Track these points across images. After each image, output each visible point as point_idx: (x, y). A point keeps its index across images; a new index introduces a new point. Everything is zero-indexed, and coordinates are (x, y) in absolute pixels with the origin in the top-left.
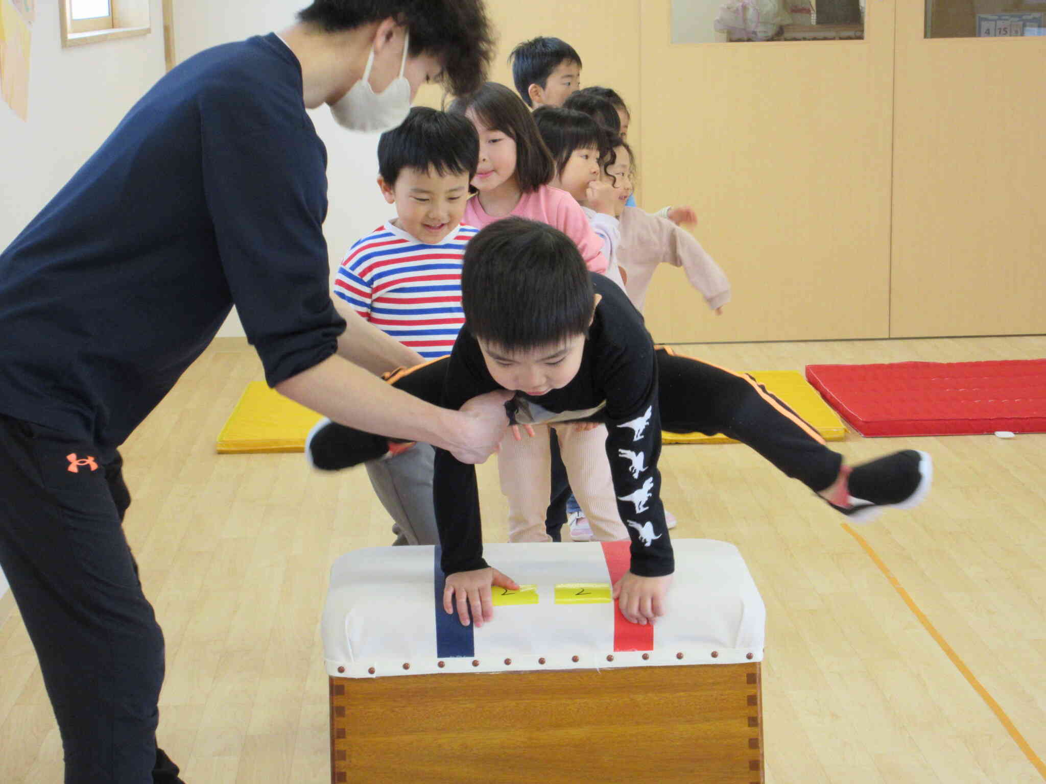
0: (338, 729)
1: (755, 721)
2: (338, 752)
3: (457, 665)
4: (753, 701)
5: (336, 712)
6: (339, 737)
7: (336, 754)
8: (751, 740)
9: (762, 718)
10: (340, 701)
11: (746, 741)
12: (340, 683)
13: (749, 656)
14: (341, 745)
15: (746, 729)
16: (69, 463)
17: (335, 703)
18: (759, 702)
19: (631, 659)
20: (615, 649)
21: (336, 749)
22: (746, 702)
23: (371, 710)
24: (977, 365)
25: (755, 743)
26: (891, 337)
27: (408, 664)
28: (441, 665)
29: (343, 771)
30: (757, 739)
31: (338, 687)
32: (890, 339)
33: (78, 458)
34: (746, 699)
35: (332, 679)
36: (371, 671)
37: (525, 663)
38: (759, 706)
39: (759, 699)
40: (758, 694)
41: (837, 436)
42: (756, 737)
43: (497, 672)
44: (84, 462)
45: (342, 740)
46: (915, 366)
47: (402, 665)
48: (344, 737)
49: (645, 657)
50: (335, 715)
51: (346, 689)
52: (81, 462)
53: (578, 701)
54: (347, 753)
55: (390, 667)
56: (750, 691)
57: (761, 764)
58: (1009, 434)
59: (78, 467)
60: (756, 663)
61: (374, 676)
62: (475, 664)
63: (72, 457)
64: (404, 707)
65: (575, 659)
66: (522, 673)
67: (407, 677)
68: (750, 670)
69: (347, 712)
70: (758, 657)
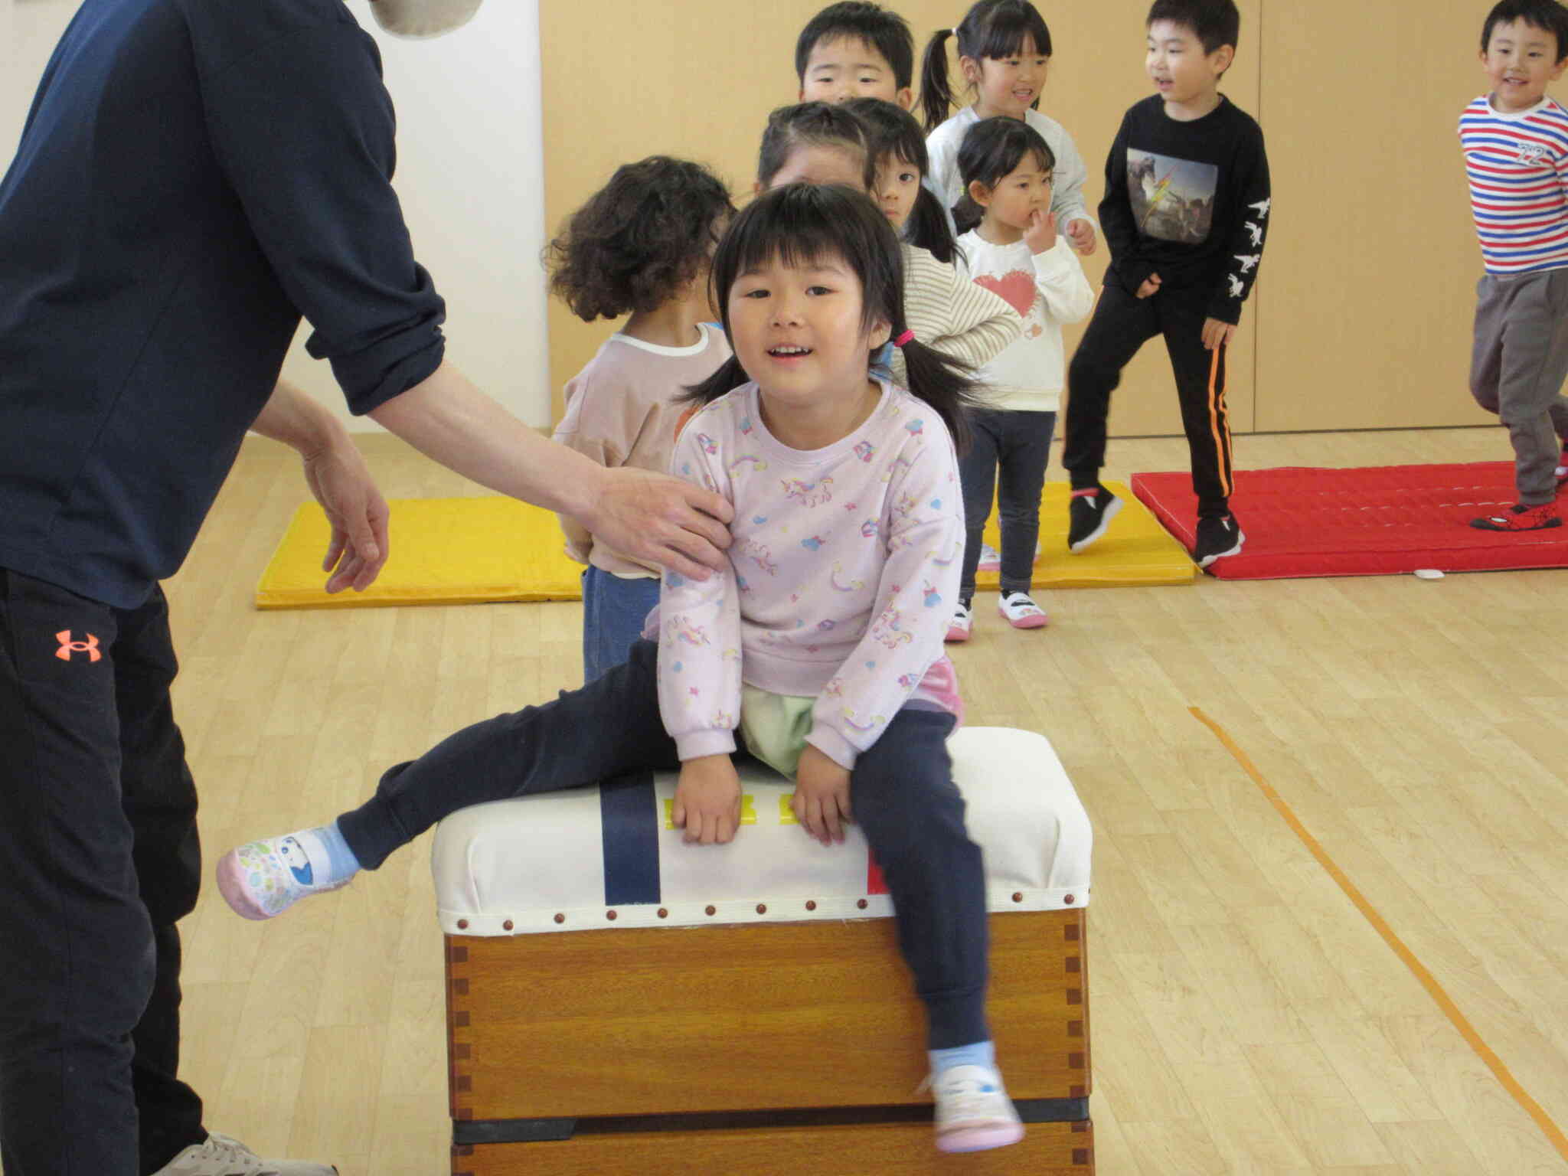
0: (458, 1013)
1: (1077, 996)
2: (460, 1046)
3: (635, 916)
4: (1075, 965)
5: (456, 987)
6: (459, 1025)
7: (455, 1048)
8: (1070, 1024)
9: (1087, 989)
10: (462, 970)
11: (1064, 1027)
12: (460, 944)
13: (1068, 899)
14: (464, 1037)
15: (1064, 1008)
16: (59, 645)
17: (454, 976)
18: (1082, 966)
20: (870, 891)
21: (456, 1041)
22: (1064, 966)
23: (507, 984)
24: (1387, 471)
25: (1077, 1028)
26: (1257, 431)
27: (561, 915)
28: (611, 916)
29: (467, 1073)
30: (1079, 1022)
31: (458, 950)
32: (1254, 434)
33: (73, 639)
34: (1064, 962)
35: (448, 938)
36: (508, 926)
37: (735, 912)
38: (1083, 972)
39: (1082, 961)
40: (1082, 956)
41: (1181, 577)
42: (1080, 1019)
43: (693, 926)
44: (83, 647)
45: (466, 1029)
46: (1294, 473)
47: (553, 917)
48: (467, 1024)
50: (454, 991)
51: (470, 952)
52: (77, 646)
53: (815, 967)
54: (472, 1048)
55: (535, 920)
56: (1071, 951)
57: (1086, 1059)
58: (1437, 574)
59: (71, 651)
60: (1078, 909)
61: (511, 933)
62: (662, 914)
63: (64, 636)
64: (556, 978)
65: (811, 906)
66: (732, 927)
67: (561, 934)
68: (1070, 921)
69: (471, 987)
70: (1082, 901)
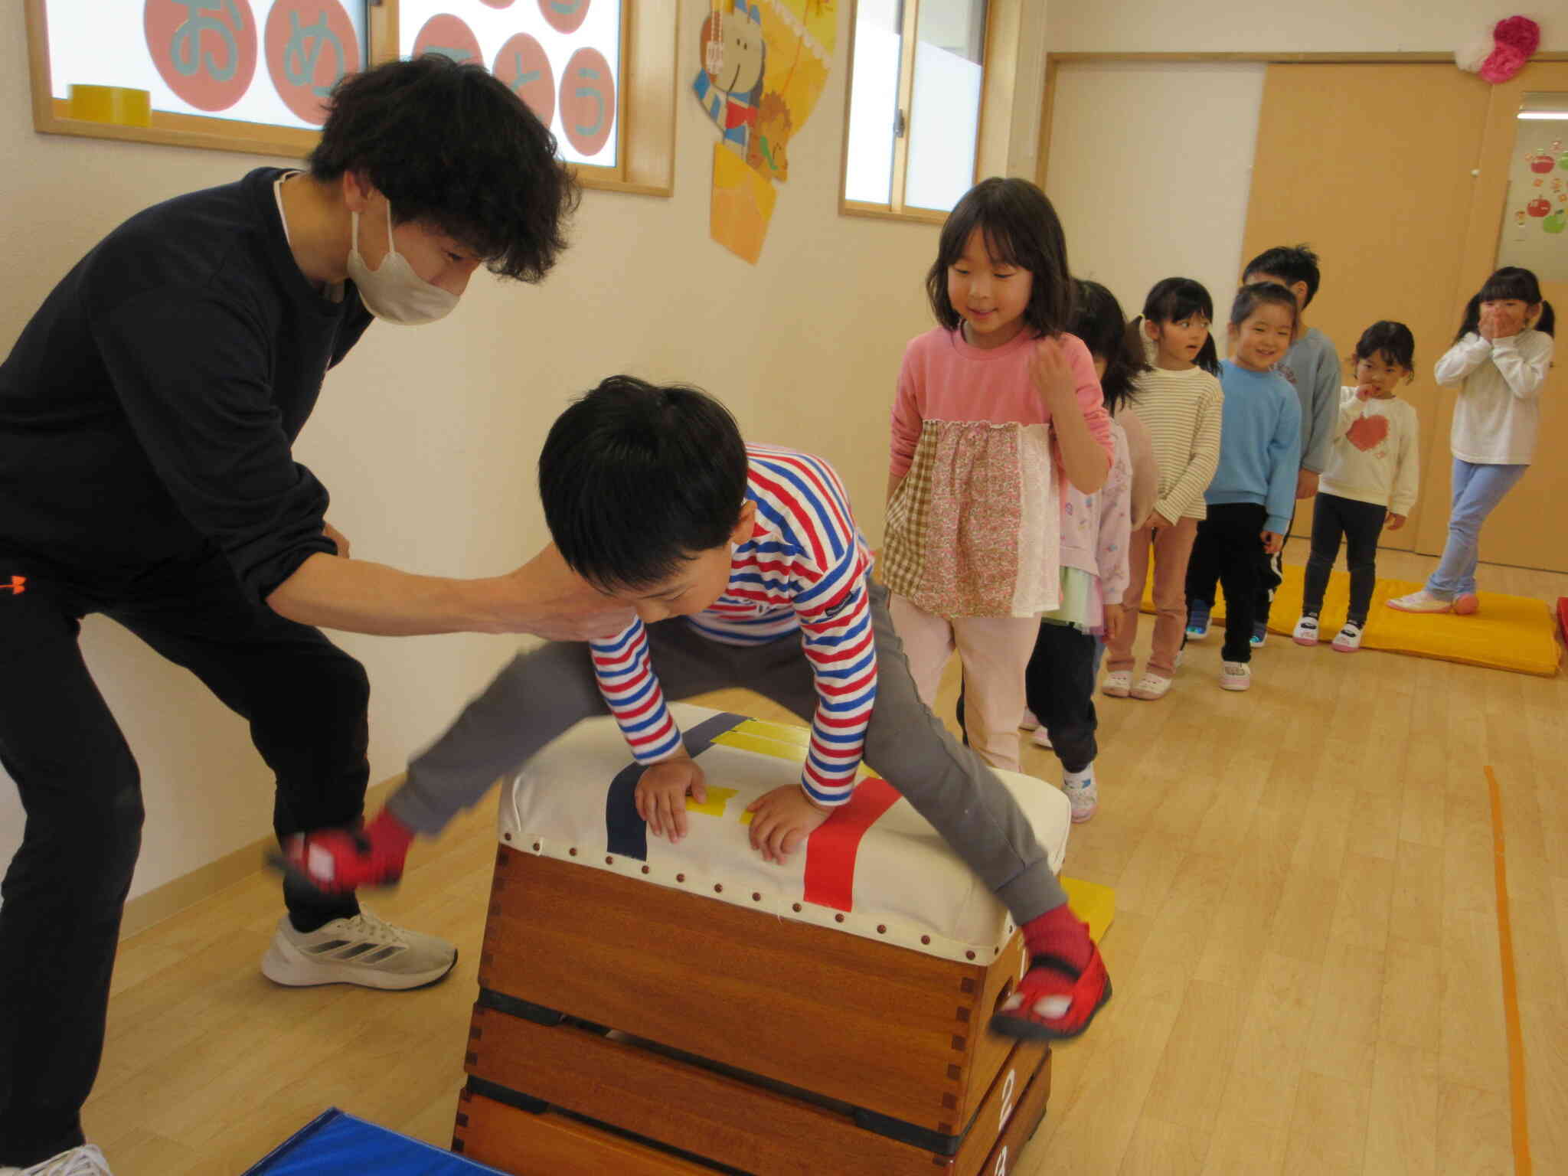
0: (494, 905)
2: (491, 930)
3: (626, 866)
5: (499, 884)
6: (493, 913)
7: (488, 931)
8: (951, 1066)
10: (501, 872)
11: (944, 1067)
12: (505, 852)
13: (970, 956)
14: (496, 923)
15: (947, 1049)
17: (499, 874)
19: (821, 915)
20: (805, 900)
21: (493, 925)
22: (955, 1013)
25: (958, 1074)
27: (575, 849)
28: (609, 861)
29: (492, 953)
30: (961, 1070)
31: (502, 856)
34: (956, 1009)
35: (499, 846)
37: (699, 886)
42: (960, 1066)
43: (665, 887)
45: (498, 917)
47: (568, 849)
48: (501, 915)
49: (839, 919)
50: (498, 887)
51: (511, 861)
54: (498, 934)
55: (555, 848)
56: (965, 1002)
57: (956, 1101)
61: (538, 853)
62: (645, 870)
65: (756, 897)
66: (692, 896)
67: (572, 865)
68: (968, 974)
69: (509, 888)
